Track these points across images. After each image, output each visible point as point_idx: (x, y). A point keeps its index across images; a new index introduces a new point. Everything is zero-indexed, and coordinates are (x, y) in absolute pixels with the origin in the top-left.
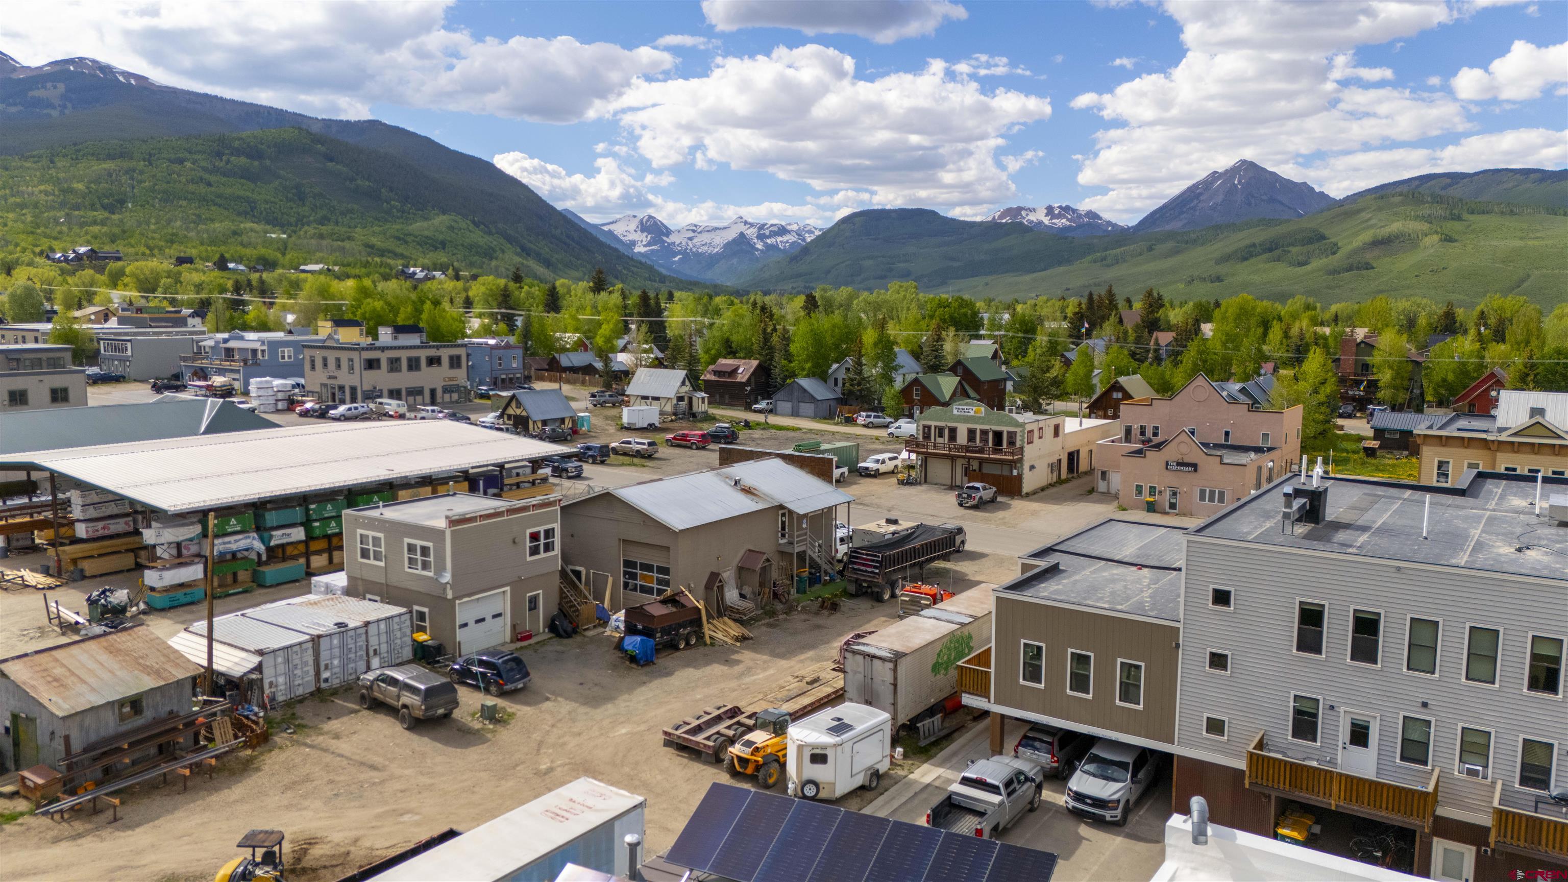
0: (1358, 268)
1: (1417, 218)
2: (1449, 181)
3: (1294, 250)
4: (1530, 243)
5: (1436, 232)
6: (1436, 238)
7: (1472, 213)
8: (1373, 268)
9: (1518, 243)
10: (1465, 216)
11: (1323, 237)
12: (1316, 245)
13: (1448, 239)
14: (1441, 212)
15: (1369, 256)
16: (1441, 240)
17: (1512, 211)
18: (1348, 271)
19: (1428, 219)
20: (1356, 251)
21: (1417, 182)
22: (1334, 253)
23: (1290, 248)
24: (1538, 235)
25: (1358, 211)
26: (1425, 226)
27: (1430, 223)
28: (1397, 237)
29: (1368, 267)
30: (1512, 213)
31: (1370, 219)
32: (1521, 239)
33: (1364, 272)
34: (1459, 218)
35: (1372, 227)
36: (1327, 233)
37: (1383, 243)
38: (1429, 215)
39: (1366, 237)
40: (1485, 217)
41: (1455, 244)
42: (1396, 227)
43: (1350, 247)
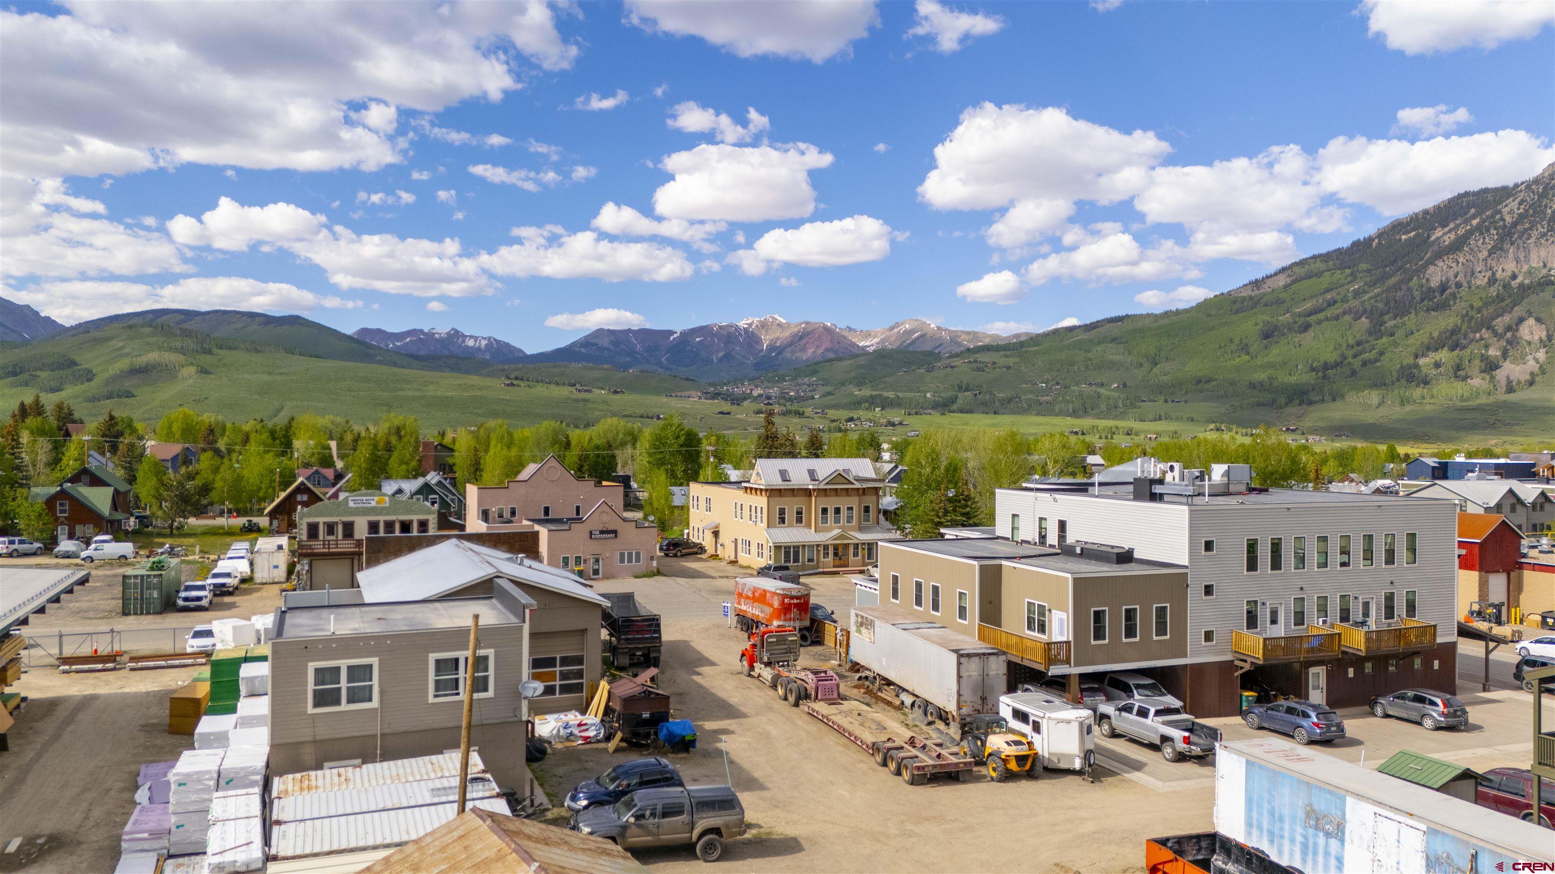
0: (119, 396)
1: (170, 349)
2: (182, 317)
3: (44, 375)
4: (278, 378)
5: (192, 364)
6: (192, 369)
7: (221, 348)
8: (133, 396)
9: (269, 378)
10: (215, 350)
11: (74, 363)
12: (69, 371)
13: (204, 371)
14: (193, 346)
15: (128, 384)
16: (198, 372)
17: (256, 349)
18: (108, 398)
19: (182, 351)
20: (113, 379)
21: (151, 316)
22: (89, 380)
23: (38, 373)
24: (283, 371)
25: (108, 339)
26: (182, 358)
27: (185, 355)
28: (154, 366)
29: (129, 395)
30: (257, 351)
31: (122, 348)
32: (270, 374)
33: (125, 400)
34: (210, 352)
35: (127, 355)
36: (78, 359)
37: (141, 372)
38: (182, 347)
39: (123, 364)
40: (233, 352)
41: (212, 376)
42: (152, 356)
43: (106, 375)
